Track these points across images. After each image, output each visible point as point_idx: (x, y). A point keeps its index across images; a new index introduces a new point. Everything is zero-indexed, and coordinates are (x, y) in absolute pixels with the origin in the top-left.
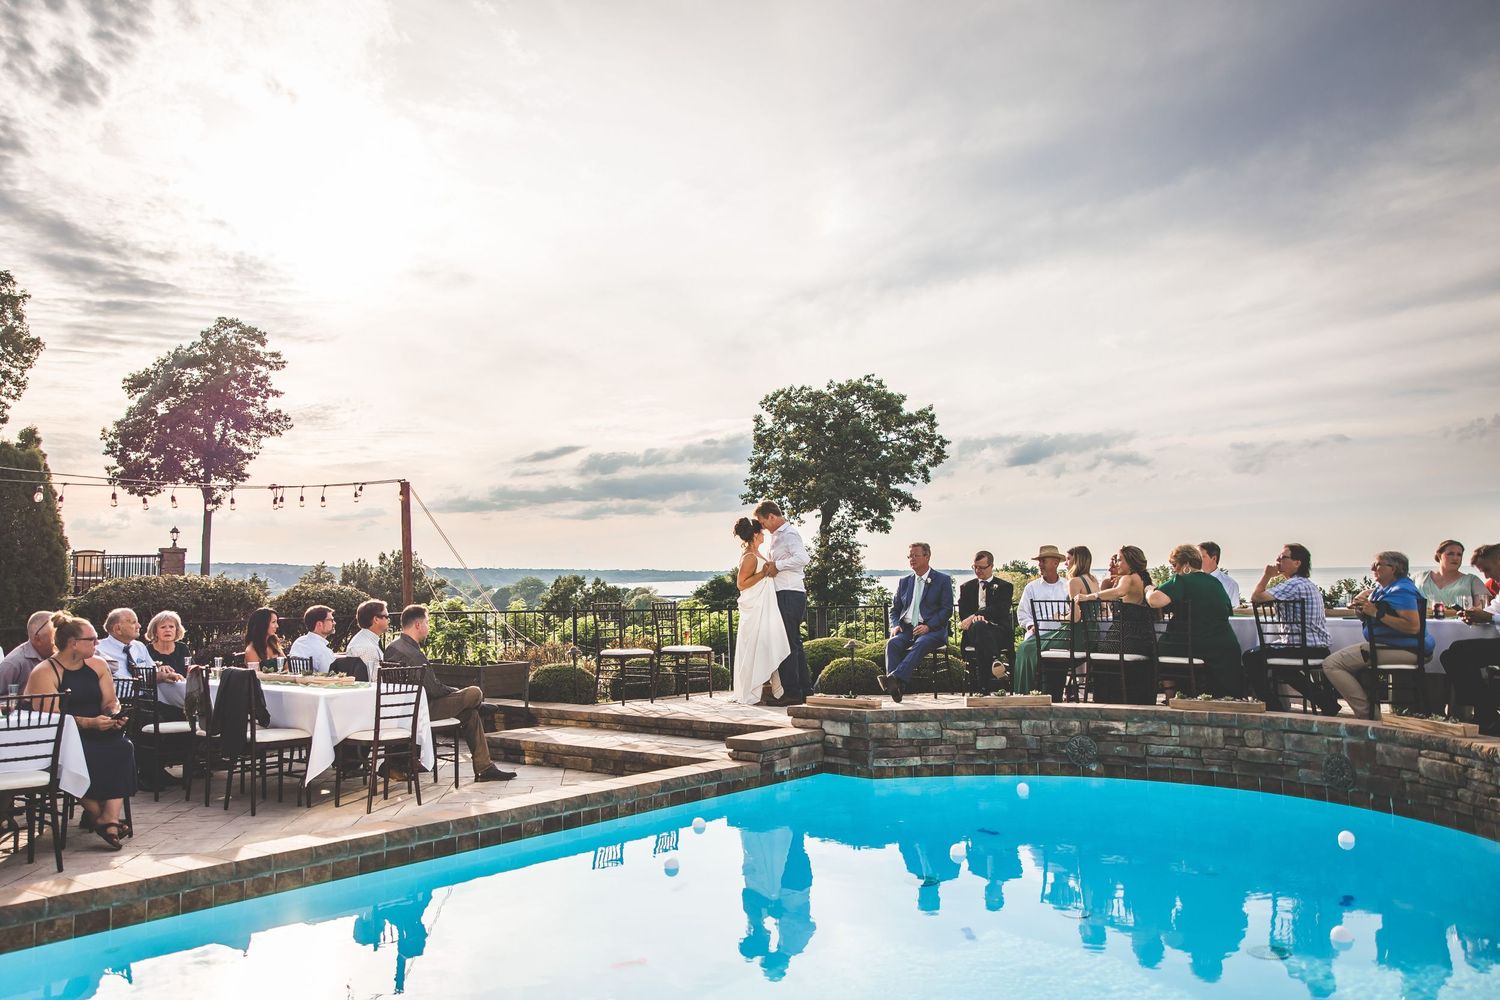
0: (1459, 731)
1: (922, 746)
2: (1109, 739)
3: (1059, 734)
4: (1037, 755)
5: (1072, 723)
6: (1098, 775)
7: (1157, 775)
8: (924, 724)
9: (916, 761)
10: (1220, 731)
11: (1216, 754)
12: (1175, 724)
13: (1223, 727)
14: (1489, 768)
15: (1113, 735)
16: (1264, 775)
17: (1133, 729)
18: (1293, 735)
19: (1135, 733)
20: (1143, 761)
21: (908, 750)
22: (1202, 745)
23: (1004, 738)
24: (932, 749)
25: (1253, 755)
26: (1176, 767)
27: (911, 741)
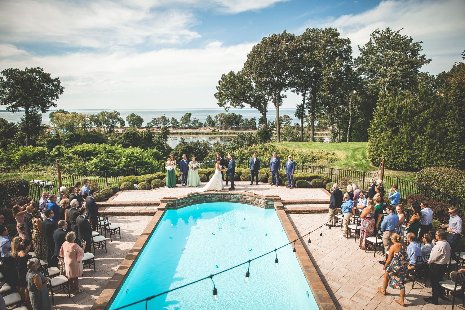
1: (183, 203)
3: (200, 198)
6: (205, 203)
8: (183, 200)
11: (222, 198)
16: (228, 200)
18: (232, 195)
21: (181, 204)
23: (193, 200)
26: (216, 200)
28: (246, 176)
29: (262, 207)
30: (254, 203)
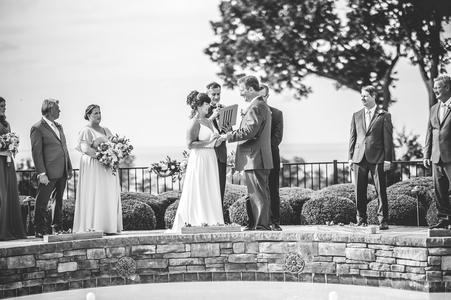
0: (368, 231)
2: (145, 257)
3: (112, 257)
4: (97, 273)
5: (120, 249)
6: (136, 282)
7: (174, 278)
8: (24, 257)
9: (19, 285)
10: (217, 245)
11: (215, 260)
12: (187, 243)
13: (219, 242)
14: (392, 249)
15: (148, 254)
16: (244, 270)
17: (161, 249)
18: (266, 243)
19: (162, 252)
20: (167, 270)
21: (14, 277)
22: (206, 256)
23: (76, 263)
24: (30, 275)
25: (239, 259)
26: (189, 272)
27: (16, 270)
28: (325, 204)
29: (413, 289)
30: (372, 274)
